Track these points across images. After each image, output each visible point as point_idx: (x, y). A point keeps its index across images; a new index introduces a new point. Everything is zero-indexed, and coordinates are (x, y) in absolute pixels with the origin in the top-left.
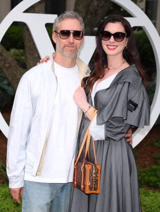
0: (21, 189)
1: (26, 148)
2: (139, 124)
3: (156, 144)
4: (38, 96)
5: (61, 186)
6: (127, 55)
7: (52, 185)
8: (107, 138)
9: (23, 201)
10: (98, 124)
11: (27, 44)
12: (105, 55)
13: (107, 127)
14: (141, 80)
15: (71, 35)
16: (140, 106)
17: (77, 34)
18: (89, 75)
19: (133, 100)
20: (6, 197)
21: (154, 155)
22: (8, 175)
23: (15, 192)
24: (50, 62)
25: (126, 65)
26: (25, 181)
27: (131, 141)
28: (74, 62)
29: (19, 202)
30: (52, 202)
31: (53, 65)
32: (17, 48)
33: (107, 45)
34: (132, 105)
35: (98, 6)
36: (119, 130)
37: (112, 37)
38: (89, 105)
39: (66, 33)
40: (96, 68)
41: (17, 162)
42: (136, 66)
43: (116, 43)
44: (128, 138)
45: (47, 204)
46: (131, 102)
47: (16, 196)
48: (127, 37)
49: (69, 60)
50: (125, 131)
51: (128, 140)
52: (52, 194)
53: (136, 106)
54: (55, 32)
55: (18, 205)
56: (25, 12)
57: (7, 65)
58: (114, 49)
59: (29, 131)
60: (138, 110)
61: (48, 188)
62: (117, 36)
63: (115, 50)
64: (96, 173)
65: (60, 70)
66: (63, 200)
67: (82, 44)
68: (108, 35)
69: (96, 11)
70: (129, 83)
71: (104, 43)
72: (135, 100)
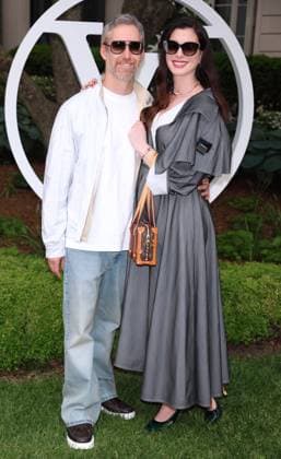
0: (61, 260)
1: (67, 205)
2: (213, 171)
3: (231, 203)
4: (82, 135)
5: (114, 255)
6: (201, 75)
7: (103, 254)
8: (171, 192)
9: (65, 274)
10: (156, 173)
11: (57, 67)
12: (170, 75)
13: (170, 176)
14: (216, 109)
15: (127, 48)
16: (214, 146)
17: (134, 46)
18: (150, 105)
19: (204, 138)
20: (39, 271)
21: (228, 218)
22: (45, 241)
23: (53, 262)
24: (98, 87)
25: (199, 89)
26: (67, 249)
27: (208, 195)
28: (130, 86)
29: (59, 275)
30: (102, 276)
31: (102, 92)
32: (39, 75)
33: (173, 61)
34: (203, 146)
35: (154, 12)
36: (186, 181)
37: (180, 49)
38: (147, 146)
39: (119, 46)
40: (159, 95)
41: (56, 224)
42: (212, 90)
43: (186, 59)
44: (203, 191)
45: (97, 279)
46: (202, 141)
47: (55, 269)
48: (201, 49)
49: (124, 85)
50: (195, 181)
51: (203, 194)
52: (103, 265)
53: (209, 146)
54: (105, 44)
55: (58, 280)
56: (58, 19)
57: (30, 97)
58: (183, 66)
59: (71, 182)
60: (212, 152)
61: (97, 258)
62: (188, 48)
63: (184, 68)
64: (152, 238)
65: (111, 97)
66: (117, 274)
67: (142, 60)
68: (174, 46)
69: (150, 20)
70: (200, 114)
71: (170, 58)
72: (208, 138)
